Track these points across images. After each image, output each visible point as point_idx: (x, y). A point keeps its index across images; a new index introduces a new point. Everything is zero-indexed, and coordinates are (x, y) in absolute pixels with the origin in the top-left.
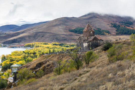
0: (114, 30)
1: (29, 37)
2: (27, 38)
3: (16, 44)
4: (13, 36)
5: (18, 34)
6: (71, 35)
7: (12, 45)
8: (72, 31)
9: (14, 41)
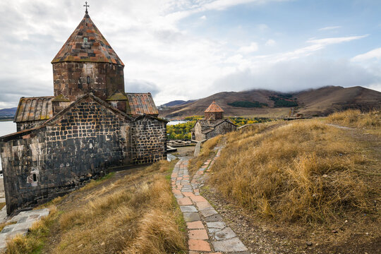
0: (272, 103)
1: (190, 110)
2: (188, 112)
3: (177, 118)
4: (176, 110)
5: (181, 108)
6: (229, 108)
7: (173, 119)
8: (230, 105)
9: (176, 115)
